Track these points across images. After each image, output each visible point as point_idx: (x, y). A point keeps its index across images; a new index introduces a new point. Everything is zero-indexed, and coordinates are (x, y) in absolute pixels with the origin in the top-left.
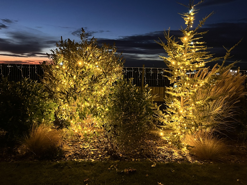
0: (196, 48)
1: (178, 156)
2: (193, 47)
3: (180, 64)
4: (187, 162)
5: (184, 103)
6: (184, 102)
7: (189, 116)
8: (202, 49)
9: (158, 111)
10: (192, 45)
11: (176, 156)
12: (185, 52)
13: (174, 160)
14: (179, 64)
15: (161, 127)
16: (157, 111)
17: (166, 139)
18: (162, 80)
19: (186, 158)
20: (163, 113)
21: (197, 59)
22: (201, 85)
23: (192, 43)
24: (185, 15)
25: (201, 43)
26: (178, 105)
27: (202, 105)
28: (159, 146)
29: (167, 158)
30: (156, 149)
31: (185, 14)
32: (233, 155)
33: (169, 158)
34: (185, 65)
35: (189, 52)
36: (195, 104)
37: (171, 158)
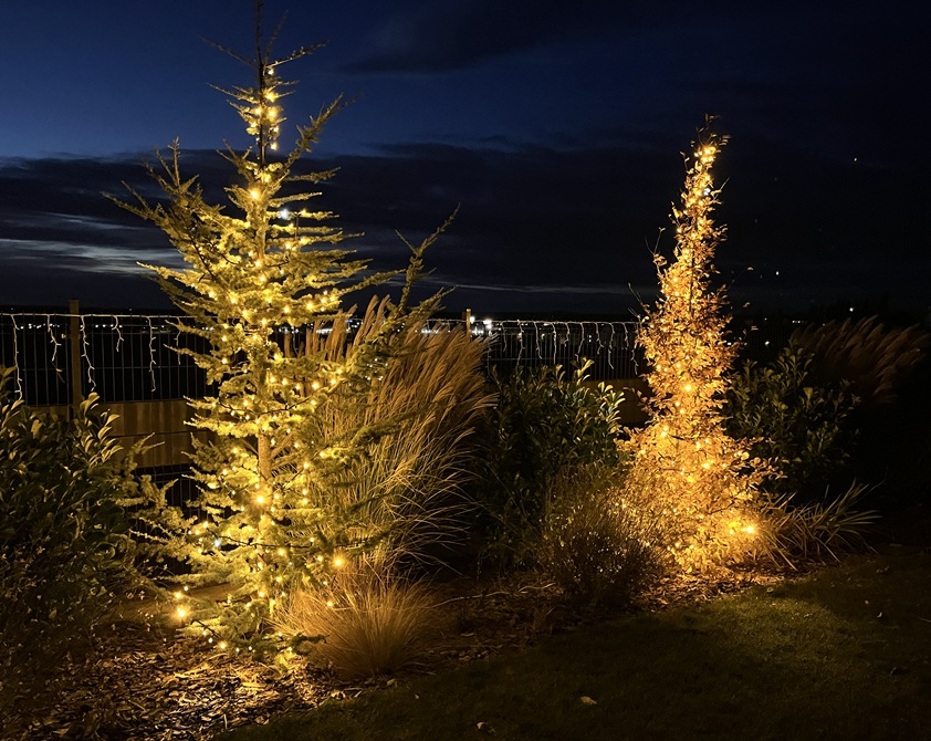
0: (300, 235)
1: (258, 693)
2: (290, 228)
3: (240, 300)
4: (297, 707)
5: (272, 462)
6: (273, 455)
7: (298, 511)
8: (327, 238)
9: (161, 510)
10: (283, 223)
11: (252, 696)
12: (256, 251)
13: (242, 714)
14: (233, 298)
15: (179, 583)
16: (156, 512)
17: (205, 633)
18: (174, 371)
19: (294, 691)
20: (186, 517)
21: (310, 280)
22: (334, 382)
23: (284, 214)
24: (244, 98)
25: (319, 215)
26: (251, 474)
27: (342, 460)
28: (171, 673)
29: (207, 716)
30: (159, 688)
31: (244, 94)
32: (464, 631)
33: (219, 712)
34: (261, 301)
35: (275, 249)
36: (316, 462)
37: (224, 711)
